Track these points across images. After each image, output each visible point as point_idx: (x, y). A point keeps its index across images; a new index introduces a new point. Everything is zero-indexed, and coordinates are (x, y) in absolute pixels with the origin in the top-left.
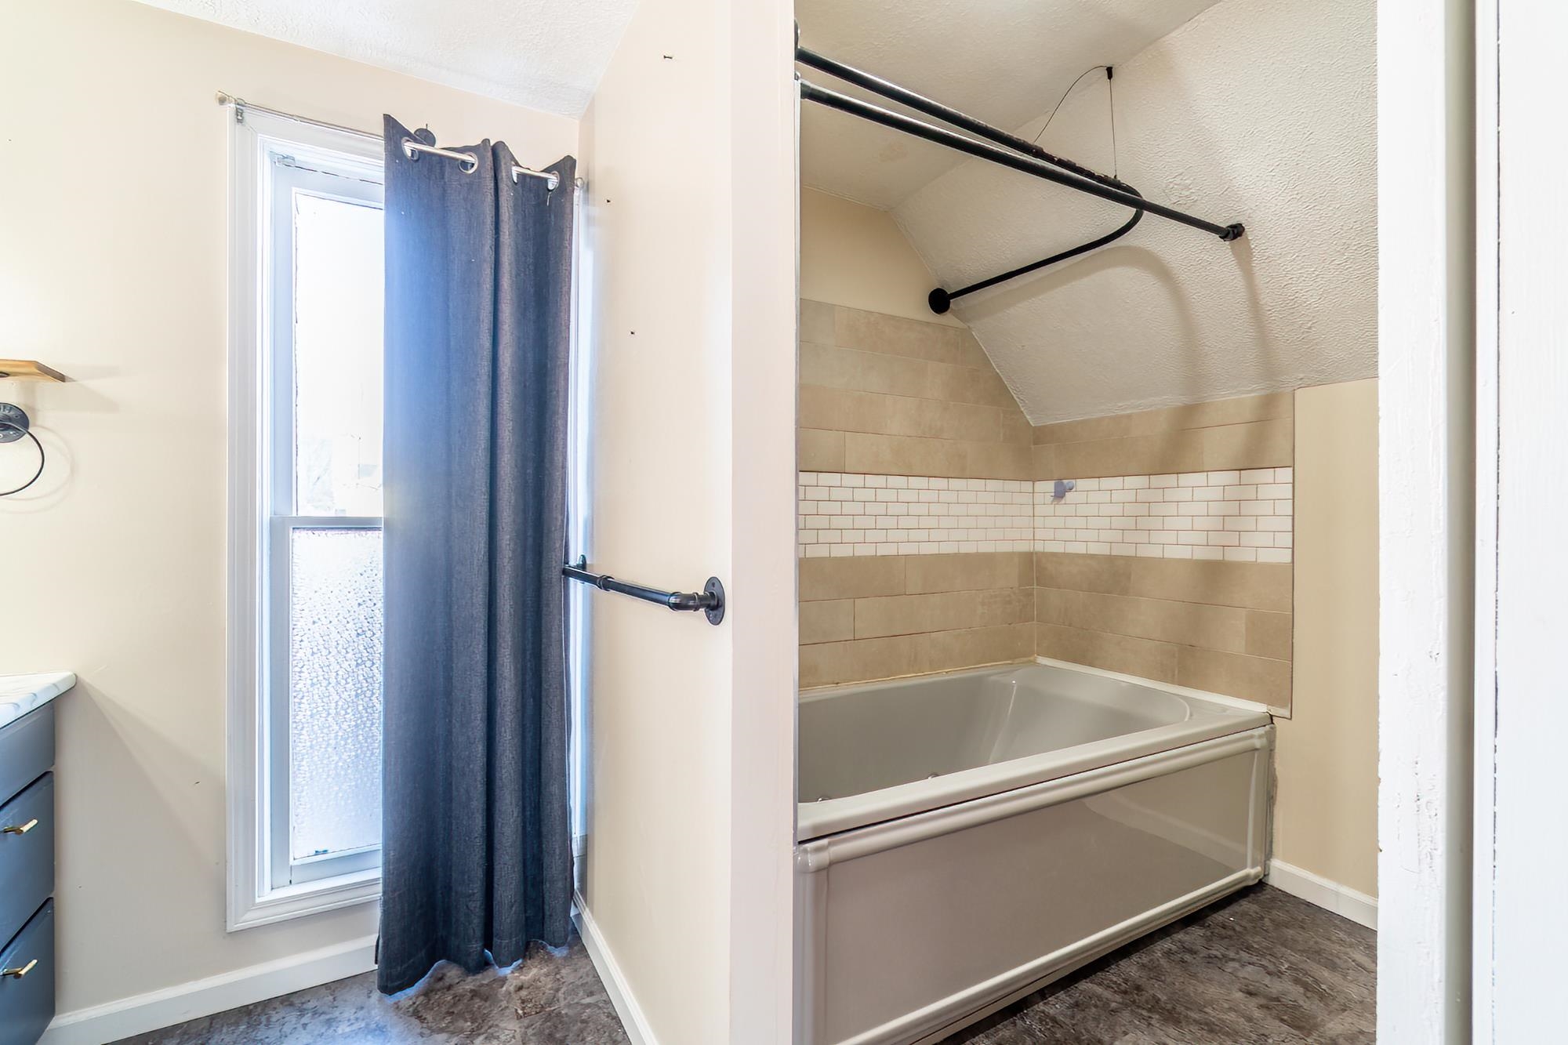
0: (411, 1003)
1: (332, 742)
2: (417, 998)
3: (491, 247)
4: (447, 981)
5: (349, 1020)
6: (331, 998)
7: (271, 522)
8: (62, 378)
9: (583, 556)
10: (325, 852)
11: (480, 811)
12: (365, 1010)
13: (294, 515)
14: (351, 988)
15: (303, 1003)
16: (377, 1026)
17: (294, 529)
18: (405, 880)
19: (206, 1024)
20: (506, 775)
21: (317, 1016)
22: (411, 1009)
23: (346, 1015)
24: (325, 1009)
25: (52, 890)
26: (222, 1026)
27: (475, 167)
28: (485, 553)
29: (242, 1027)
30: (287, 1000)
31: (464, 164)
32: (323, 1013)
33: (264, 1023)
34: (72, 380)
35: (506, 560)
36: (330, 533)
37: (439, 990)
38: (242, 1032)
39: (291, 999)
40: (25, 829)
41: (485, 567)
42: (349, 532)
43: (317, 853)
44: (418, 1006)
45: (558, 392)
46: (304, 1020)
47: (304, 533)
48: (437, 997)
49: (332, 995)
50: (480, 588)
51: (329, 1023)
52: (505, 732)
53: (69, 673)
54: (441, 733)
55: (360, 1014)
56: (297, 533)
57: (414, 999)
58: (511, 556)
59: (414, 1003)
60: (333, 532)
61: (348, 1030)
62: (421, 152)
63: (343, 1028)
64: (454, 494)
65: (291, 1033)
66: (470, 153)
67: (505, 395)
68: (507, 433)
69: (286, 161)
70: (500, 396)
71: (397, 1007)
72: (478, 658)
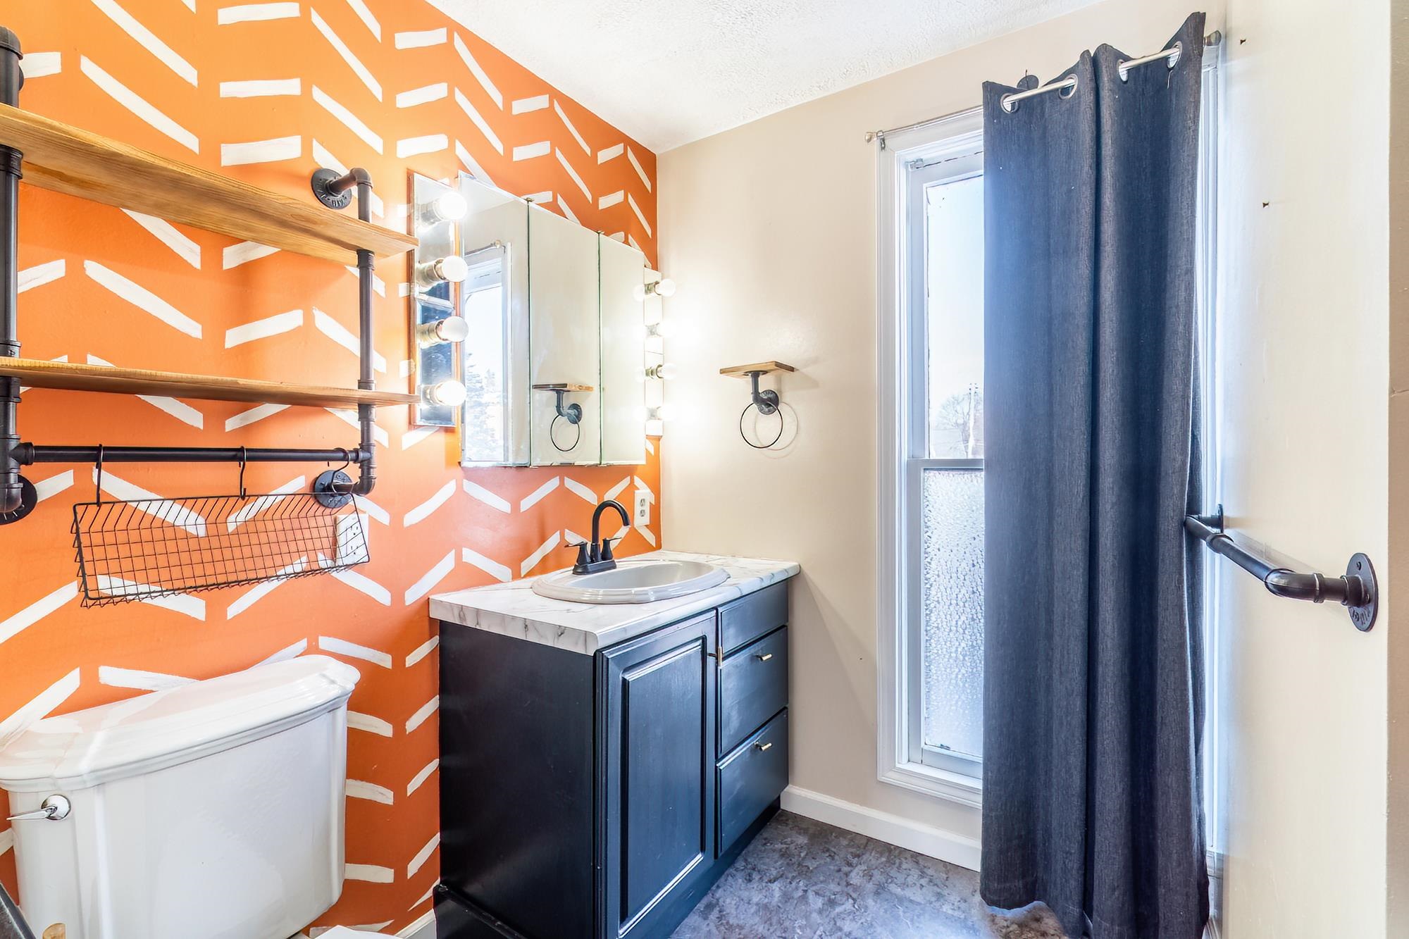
0: (1005, 924)
1: (953, 655)
2: (1013, 923)
3: (1091, 167)
4: (1043, 927)
5: (953, 904)
6: (945, 876)
7: (908, 464)
8: (792, 369)
9: (1221, 506)
10: (948, 748)
11: (1078, 769)
12: (966, 904)
13: (927, 458)
14: (961, 877)
15: (925, 867)
16: (973, 925)
17: (925, 469)
18: (1002, 805)
19: (864, 841)
20: (1108, 741)
21: (932, 884)
22: (1004, 931)
23: (952, 898)
24: (938, 882)
25: (787, 703)
26: (873, 850)
27: (1075, 87)
28: (1084, 496)
29: (884, 859)
30: (916, 857)
31: (1065, 90)
32: (936, 885)
33: (897, 865)
34: (798, 370)
35: (1108, 507)
36: (951, 473)
37: (1033, 929)
38: (882, 863)
39: (918, 858)
40: (764, 658)
41: (1085, 513)
42: (966, 472)
43: (942, 746)
44: (1011, 932)
45: (1177, 306)
46: (923, 881)
47: (932, 473)
48: (1030, 935)
49: (947, 874)
50: (1078, 534)
51: (939, 896)
52: (1107, 694)
53: (796, 563)
54: (1042, 675)
55: (963, 905)
56: (928, 474)
57: (1009, 923)
58: (1114, 501)
59: (1008, 927)
60: (954, 473)
61: (950, 912)
62: (1021, 101)
63: (946, 908)
64: (1055, 435)
65: (911, 886)
66: (1069, 77)
67: (1108, 324)
68: (1110, 365)
69: (918, 165)
70: (1101, 325)
71: (993, 919)
72: (1077, 607)
